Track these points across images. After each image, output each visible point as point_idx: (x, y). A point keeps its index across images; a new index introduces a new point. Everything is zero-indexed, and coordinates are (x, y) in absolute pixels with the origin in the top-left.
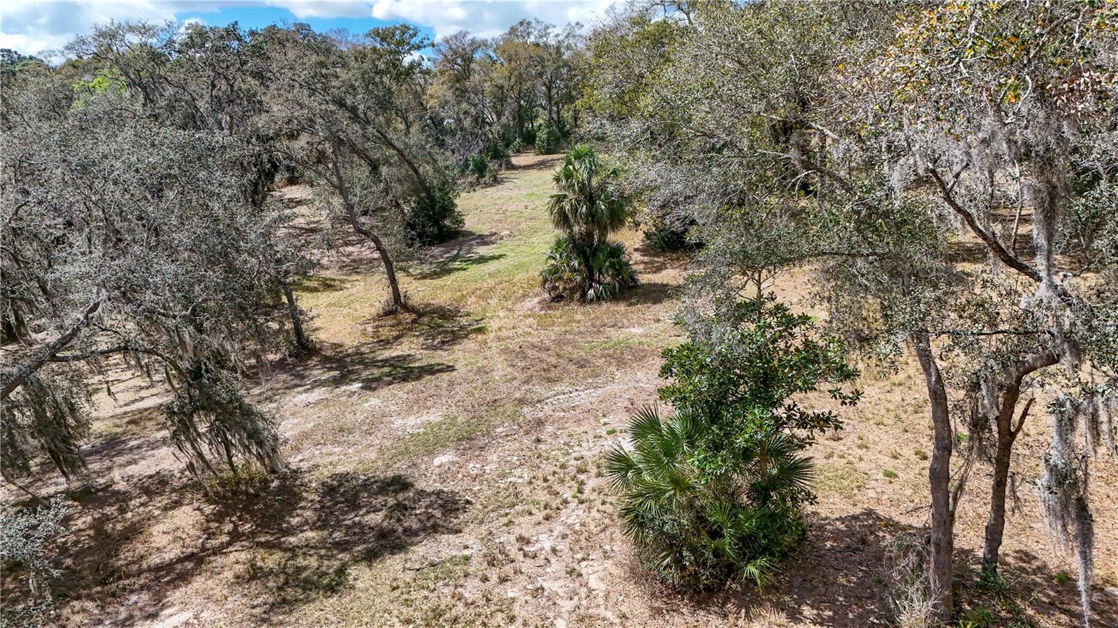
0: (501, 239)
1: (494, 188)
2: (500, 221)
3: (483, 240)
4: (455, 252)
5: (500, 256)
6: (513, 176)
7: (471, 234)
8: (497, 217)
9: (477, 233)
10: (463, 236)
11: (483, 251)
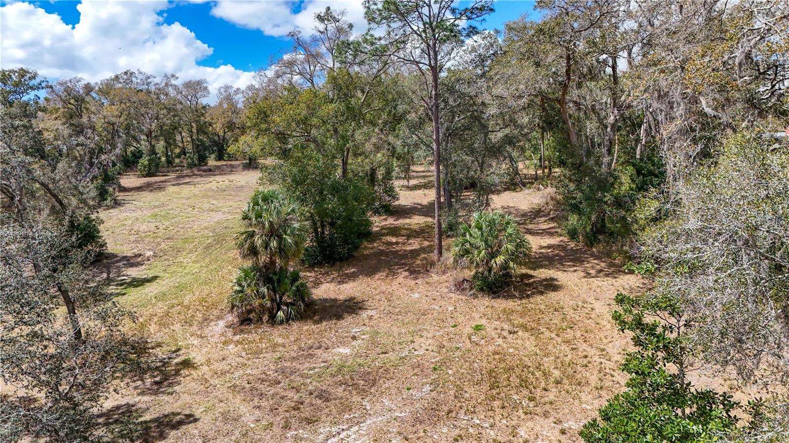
0: (149, 260)
1: (116, 210)
2: (136, 241)
3: (131, 262)
4: (105, 275)
5: (155, 278)
6: (129, 198)
7: (114, 256)
8: (132, 238)
9: (121, 255)
10: (106, 258)
11: (134, 273)
